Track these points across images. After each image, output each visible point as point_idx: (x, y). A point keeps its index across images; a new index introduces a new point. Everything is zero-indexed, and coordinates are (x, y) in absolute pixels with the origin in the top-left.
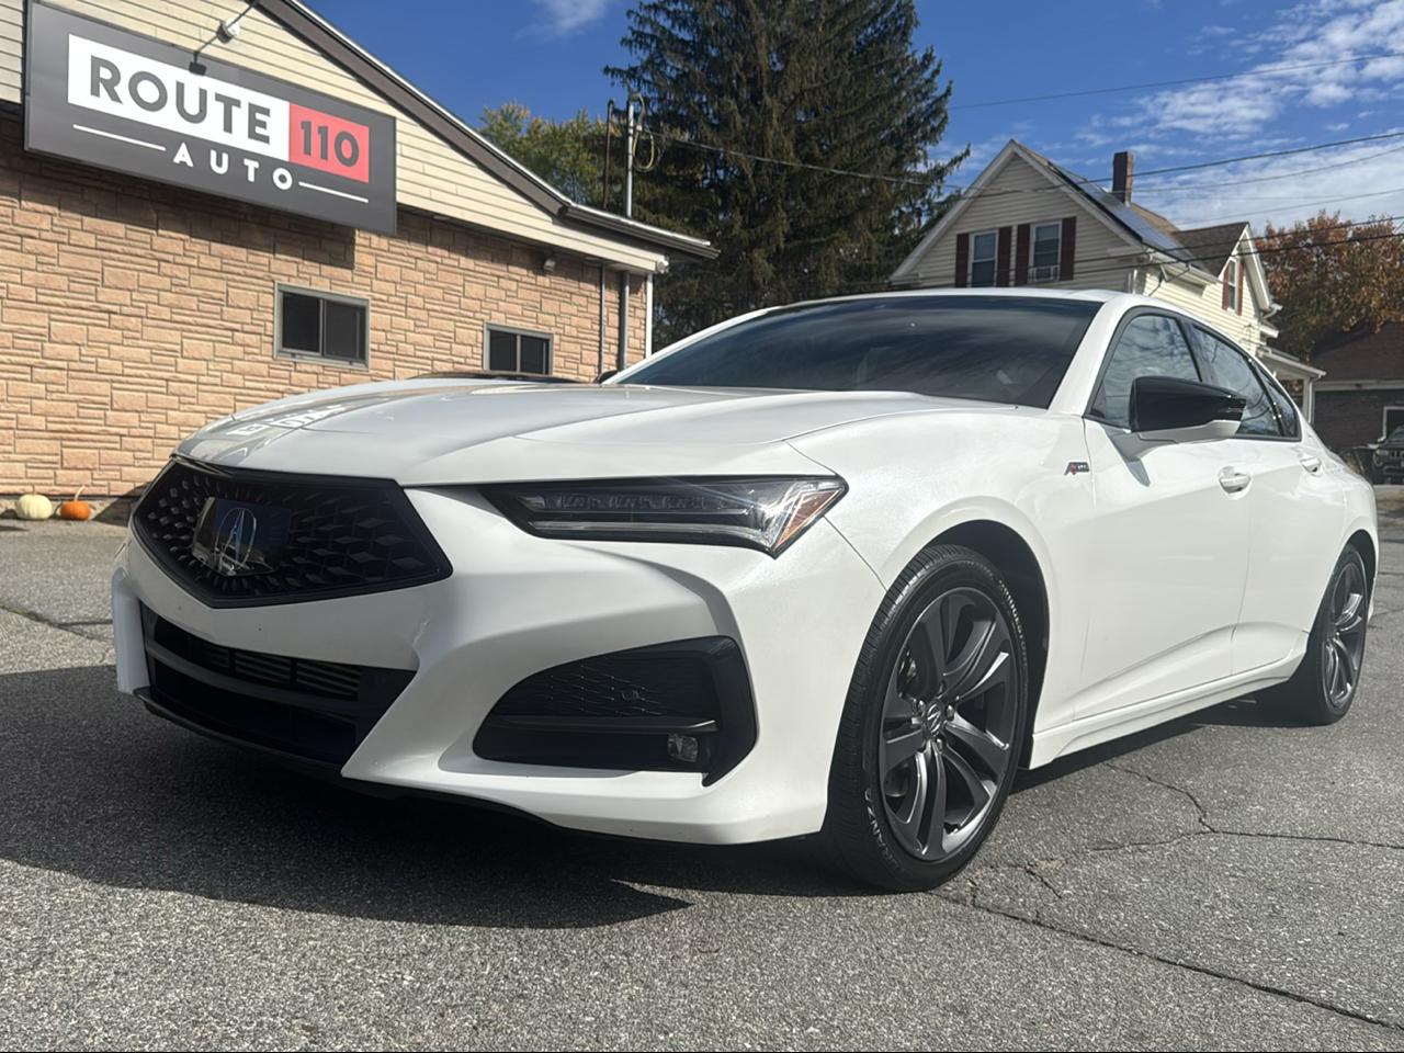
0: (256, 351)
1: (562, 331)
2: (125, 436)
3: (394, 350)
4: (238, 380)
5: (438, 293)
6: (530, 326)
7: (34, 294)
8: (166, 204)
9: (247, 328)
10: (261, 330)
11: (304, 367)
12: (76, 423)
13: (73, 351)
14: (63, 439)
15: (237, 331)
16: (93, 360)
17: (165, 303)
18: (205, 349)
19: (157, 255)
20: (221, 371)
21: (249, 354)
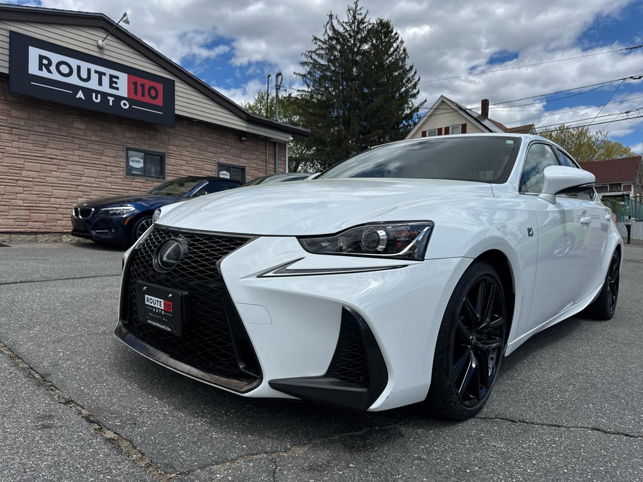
0: (116, 174)
1: (250, 166)
2: (59, 208)
3: (177, 173)
4: (109, 185)
5: (196, 150)
6: (236, 164)
7: (17, 151)
8: (76, 115)
9: (112, 164)
10: (118, 165)
11: (137, 180)
12: (37, 203)
13: (35, 174)
14: (31, 210)
15: (108, 166)
16: (44, 177)
17: (76, 154)
18: (94, 173)
19: (73, 135)
20: (102, 182)
21: (112, 175)
